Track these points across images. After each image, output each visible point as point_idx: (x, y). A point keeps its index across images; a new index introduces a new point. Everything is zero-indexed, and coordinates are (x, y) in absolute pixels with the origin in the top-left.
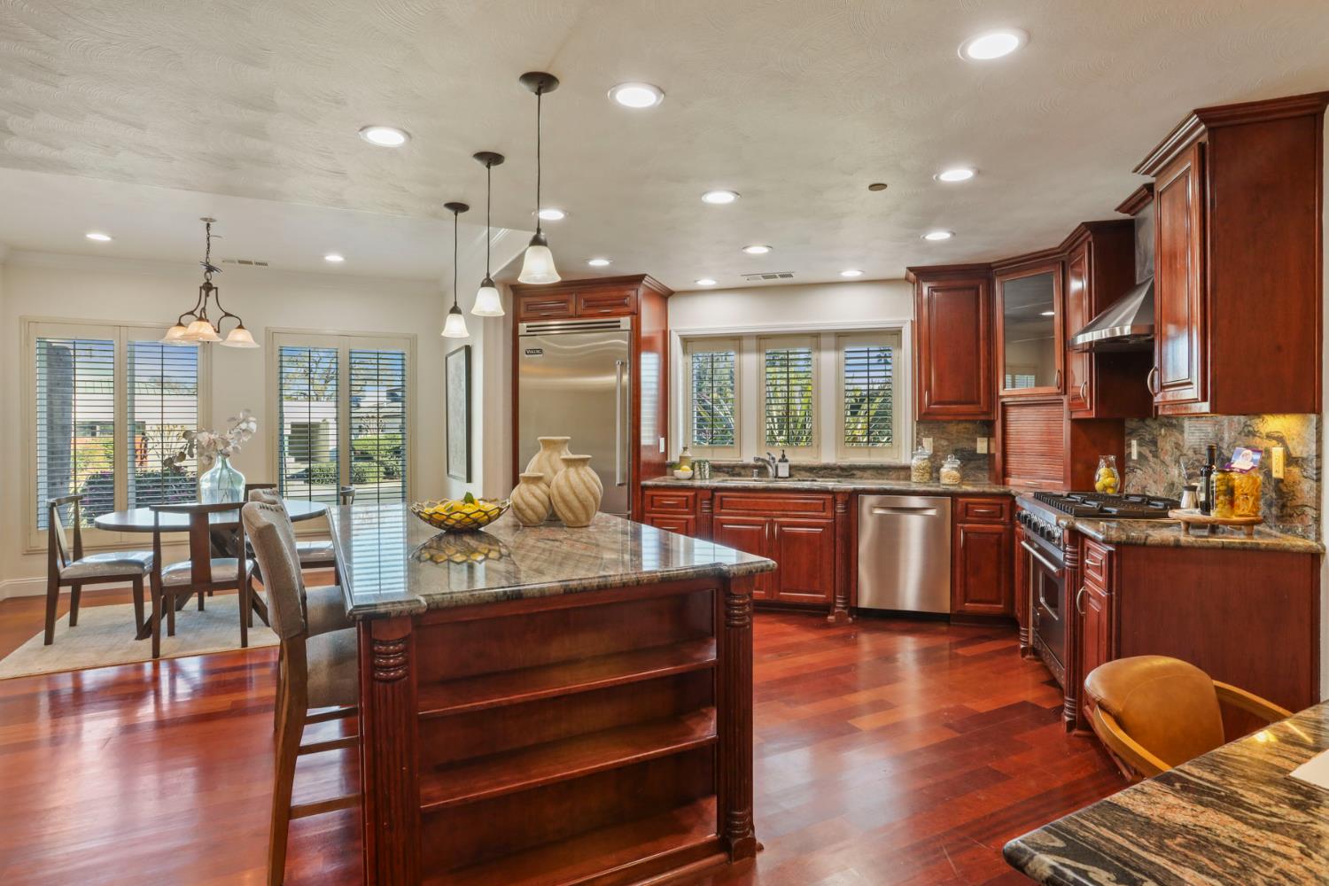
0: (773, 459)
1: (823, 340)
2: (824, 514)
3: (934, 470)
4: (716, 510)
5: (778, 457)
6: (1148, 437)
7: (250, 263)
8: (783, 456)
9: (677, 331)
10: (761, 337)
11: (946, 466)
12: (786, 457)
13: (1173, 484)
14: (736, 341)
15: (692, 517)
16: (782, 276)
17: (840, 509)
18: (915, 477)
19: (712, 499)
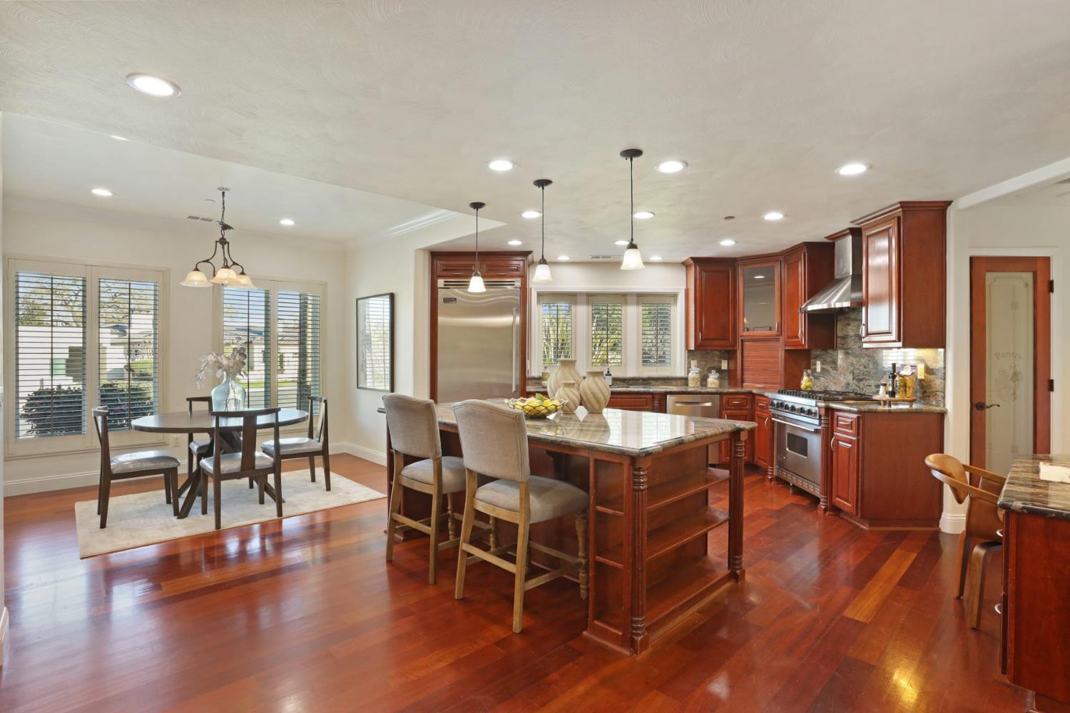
1: (629, 298)
3: (704, 380)
6: (829, 360)
7: (196, 218)
8: (608, 372)
9: (535, 289)
10: (589, 295)
11: (711, 377)
13: (848, 384)
14: (572, 297)
16: (603, 257)
18: (691, 384)
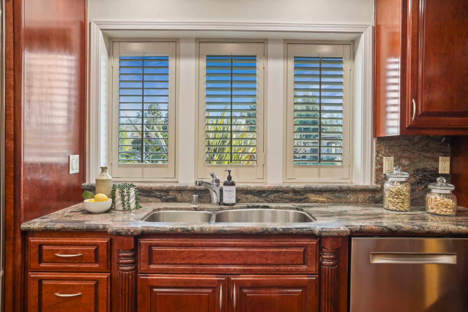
0: (218, 181)
2: (305, 267)
4: (143, 266)
5: (223, 179)
8: (229, 178)
11: (433, 192)
12: (233, 180)
15: (104, 276)
17: (327, 260)
19: (135, 249)
